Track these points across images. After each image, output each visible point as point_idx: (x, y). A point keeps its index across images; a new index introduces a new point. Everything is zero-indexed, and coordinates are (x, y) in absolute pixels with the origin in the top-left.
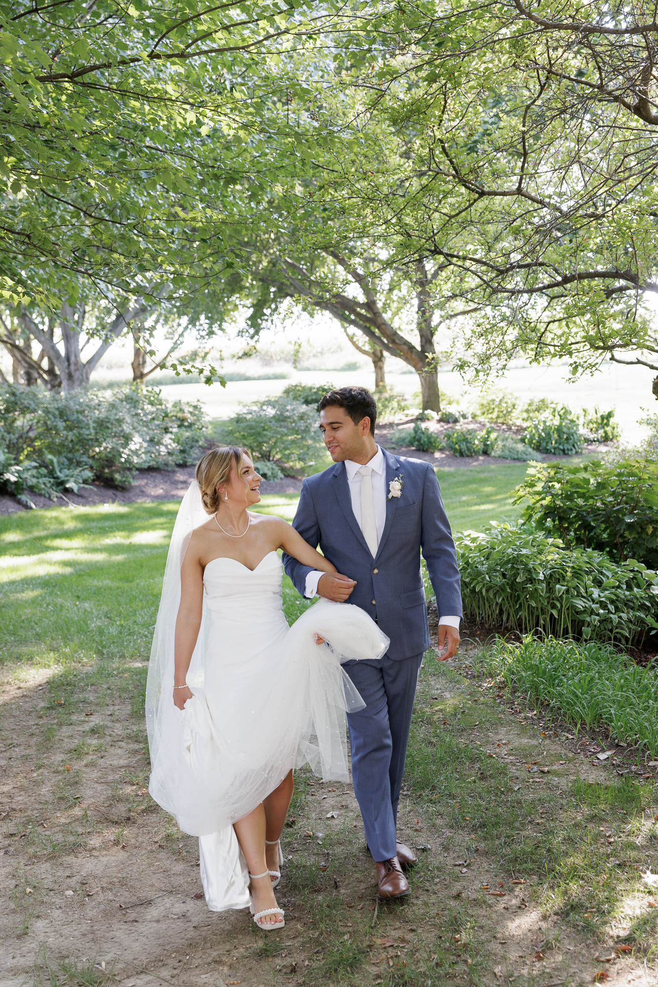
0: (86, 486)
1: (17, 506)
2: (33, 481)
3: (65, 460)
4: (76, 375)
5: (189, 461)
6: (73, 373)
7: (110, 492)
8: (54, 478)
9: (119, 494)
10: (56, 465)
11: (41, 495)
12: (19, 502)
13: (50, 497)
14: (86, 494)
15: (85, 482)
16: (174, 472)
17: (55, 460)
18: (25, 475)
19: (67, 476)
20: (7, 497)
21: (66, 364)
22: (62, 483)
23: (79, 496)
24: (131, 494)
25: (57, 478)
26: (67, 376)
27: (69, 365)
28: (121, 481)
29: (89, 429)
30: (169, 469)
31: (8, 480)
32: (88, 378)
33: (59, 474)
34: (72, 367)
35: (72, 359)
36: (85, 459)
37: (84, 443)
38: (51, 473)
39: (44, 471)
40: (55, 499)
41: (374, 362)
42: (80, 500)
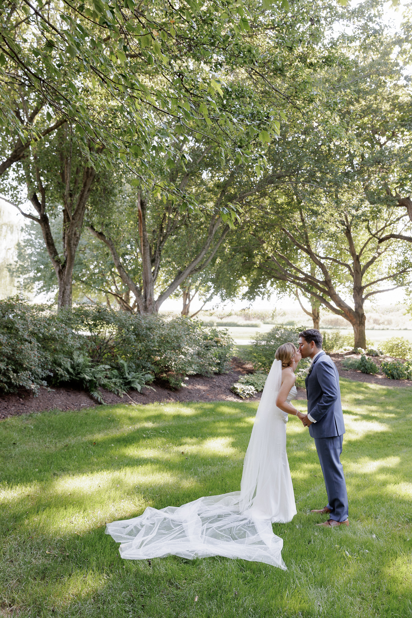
0: (148, 387)
1: (89, 401)
2: (105, 381)
3: (134, 365)
4: (150, 308)
5: (223, 371)
6: (148, 307)
7: (166, 392)
8: (124, 378)
9: (172, 393)
10: (126, 368)
11: (111, 392)
12: (92, 398)
13: (118, 394)
14: (147, 392)
15: (147, 383)
16: (212, 378)
17: (125, 365)
18: (98, 376)
19: (134, 378)
20: (82, 393)
21: (144, 300)
22: (130, 383)
23: (142, 394)
24: (181, 395)
25: (126, 378)
26: (143, 308)
27: (146, 301)
28: (174, 384)
29: (154, 342)
30: (209, 376)
31: (84, 379)
32: (157, 311)
33: (127, 375)
34: (148, 302)
35: (148, 297)
36: (149, 365)
37: (150, 353)
38: (121, 375)
39: (115, 372)
40: (122, 396)
41: (314, 320)
42: (143, 397)
